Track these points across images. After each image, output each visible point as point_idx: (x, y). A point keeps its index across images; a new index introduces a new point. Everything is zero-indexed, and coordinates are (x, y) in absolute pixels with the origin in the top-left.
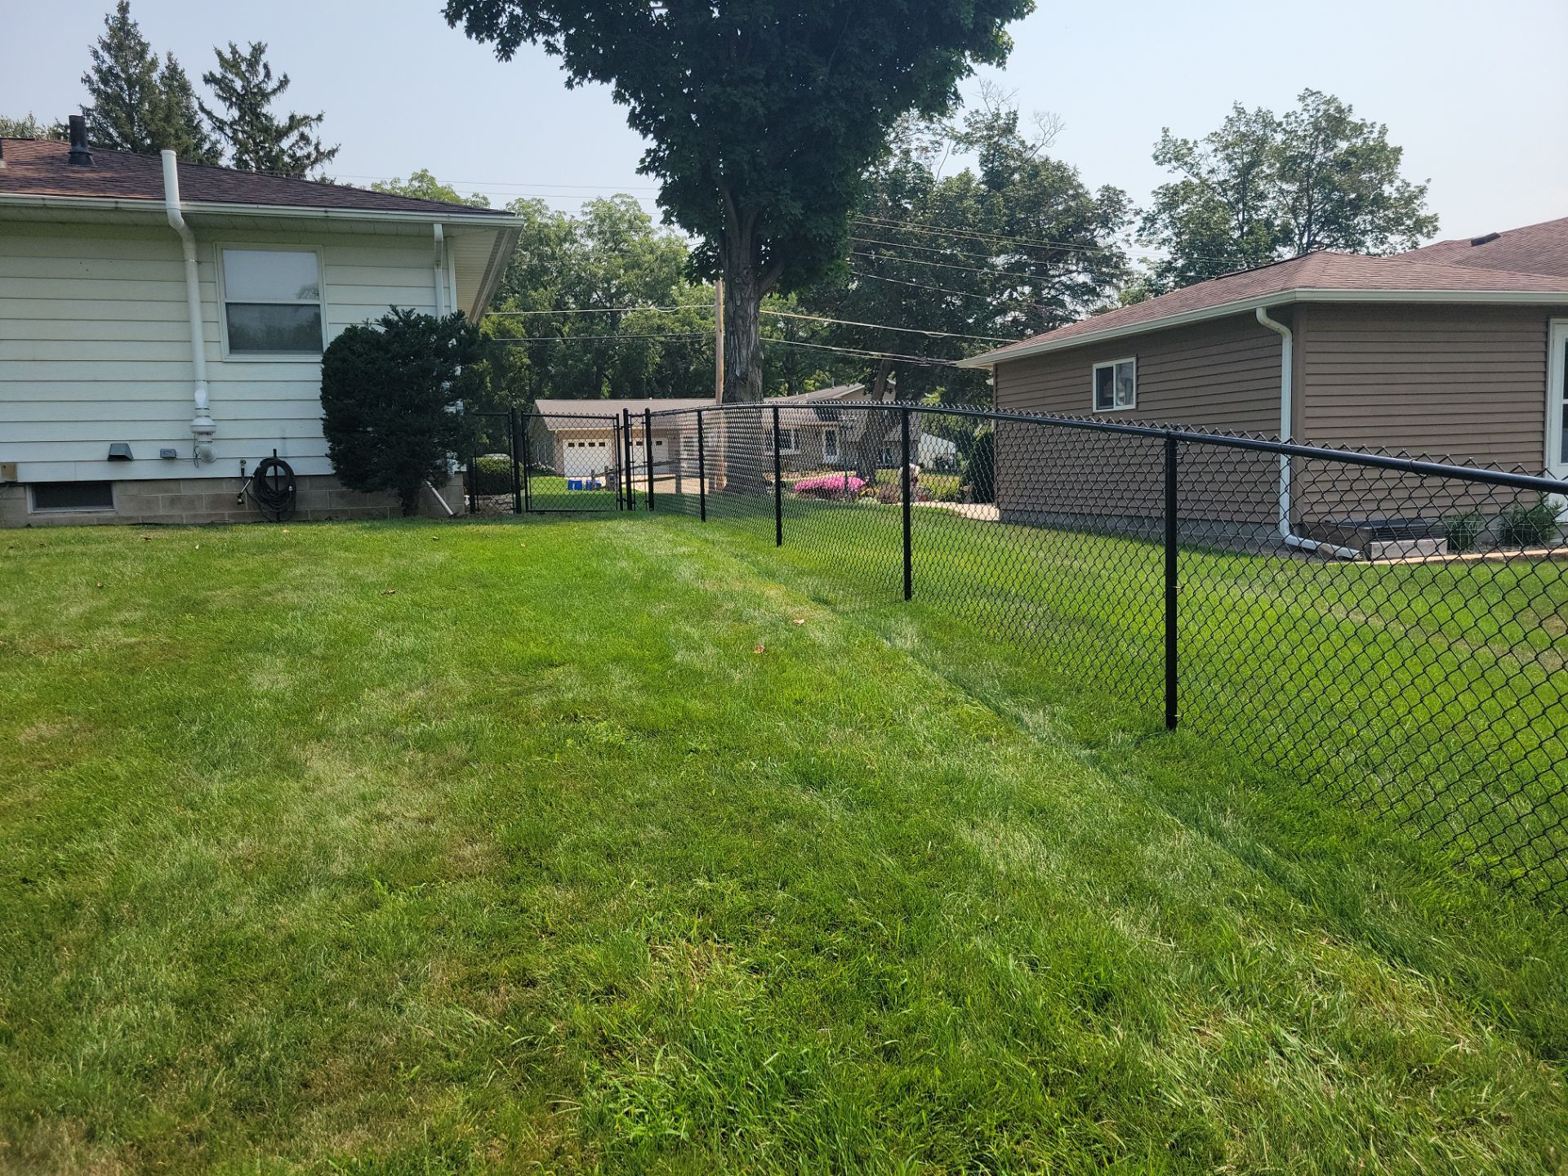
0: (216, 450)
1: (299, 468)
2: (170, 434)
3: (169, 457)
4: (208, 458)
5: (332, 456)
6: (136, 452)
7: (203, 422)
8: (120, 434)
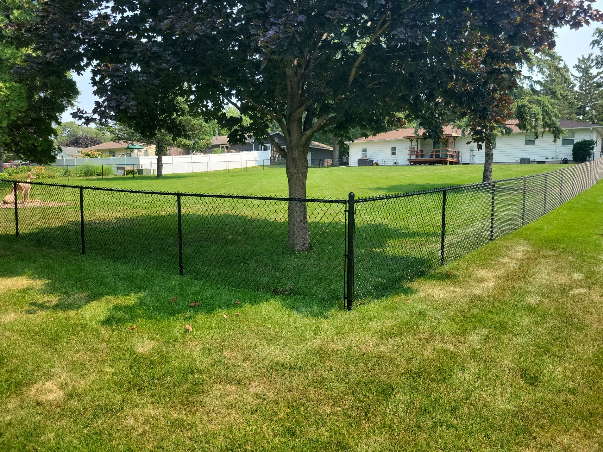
0: (558, 157)
1: (569, 159)
2: (553, 155)
3: (553, 158)
4: (557, 158)
5: (573, 158)
6: (549, 158)
7: (557, 154)
8: (547, 156)
